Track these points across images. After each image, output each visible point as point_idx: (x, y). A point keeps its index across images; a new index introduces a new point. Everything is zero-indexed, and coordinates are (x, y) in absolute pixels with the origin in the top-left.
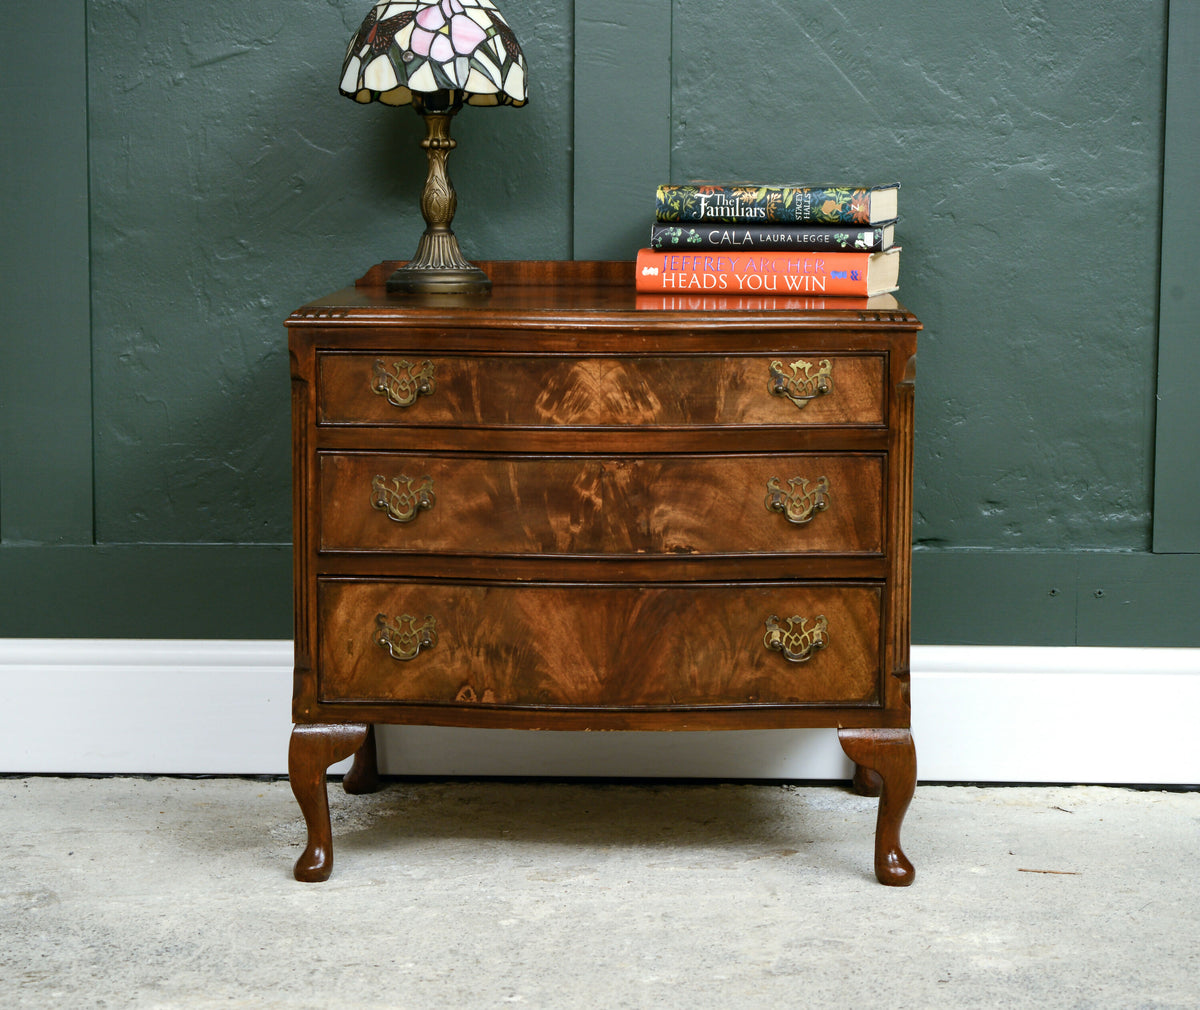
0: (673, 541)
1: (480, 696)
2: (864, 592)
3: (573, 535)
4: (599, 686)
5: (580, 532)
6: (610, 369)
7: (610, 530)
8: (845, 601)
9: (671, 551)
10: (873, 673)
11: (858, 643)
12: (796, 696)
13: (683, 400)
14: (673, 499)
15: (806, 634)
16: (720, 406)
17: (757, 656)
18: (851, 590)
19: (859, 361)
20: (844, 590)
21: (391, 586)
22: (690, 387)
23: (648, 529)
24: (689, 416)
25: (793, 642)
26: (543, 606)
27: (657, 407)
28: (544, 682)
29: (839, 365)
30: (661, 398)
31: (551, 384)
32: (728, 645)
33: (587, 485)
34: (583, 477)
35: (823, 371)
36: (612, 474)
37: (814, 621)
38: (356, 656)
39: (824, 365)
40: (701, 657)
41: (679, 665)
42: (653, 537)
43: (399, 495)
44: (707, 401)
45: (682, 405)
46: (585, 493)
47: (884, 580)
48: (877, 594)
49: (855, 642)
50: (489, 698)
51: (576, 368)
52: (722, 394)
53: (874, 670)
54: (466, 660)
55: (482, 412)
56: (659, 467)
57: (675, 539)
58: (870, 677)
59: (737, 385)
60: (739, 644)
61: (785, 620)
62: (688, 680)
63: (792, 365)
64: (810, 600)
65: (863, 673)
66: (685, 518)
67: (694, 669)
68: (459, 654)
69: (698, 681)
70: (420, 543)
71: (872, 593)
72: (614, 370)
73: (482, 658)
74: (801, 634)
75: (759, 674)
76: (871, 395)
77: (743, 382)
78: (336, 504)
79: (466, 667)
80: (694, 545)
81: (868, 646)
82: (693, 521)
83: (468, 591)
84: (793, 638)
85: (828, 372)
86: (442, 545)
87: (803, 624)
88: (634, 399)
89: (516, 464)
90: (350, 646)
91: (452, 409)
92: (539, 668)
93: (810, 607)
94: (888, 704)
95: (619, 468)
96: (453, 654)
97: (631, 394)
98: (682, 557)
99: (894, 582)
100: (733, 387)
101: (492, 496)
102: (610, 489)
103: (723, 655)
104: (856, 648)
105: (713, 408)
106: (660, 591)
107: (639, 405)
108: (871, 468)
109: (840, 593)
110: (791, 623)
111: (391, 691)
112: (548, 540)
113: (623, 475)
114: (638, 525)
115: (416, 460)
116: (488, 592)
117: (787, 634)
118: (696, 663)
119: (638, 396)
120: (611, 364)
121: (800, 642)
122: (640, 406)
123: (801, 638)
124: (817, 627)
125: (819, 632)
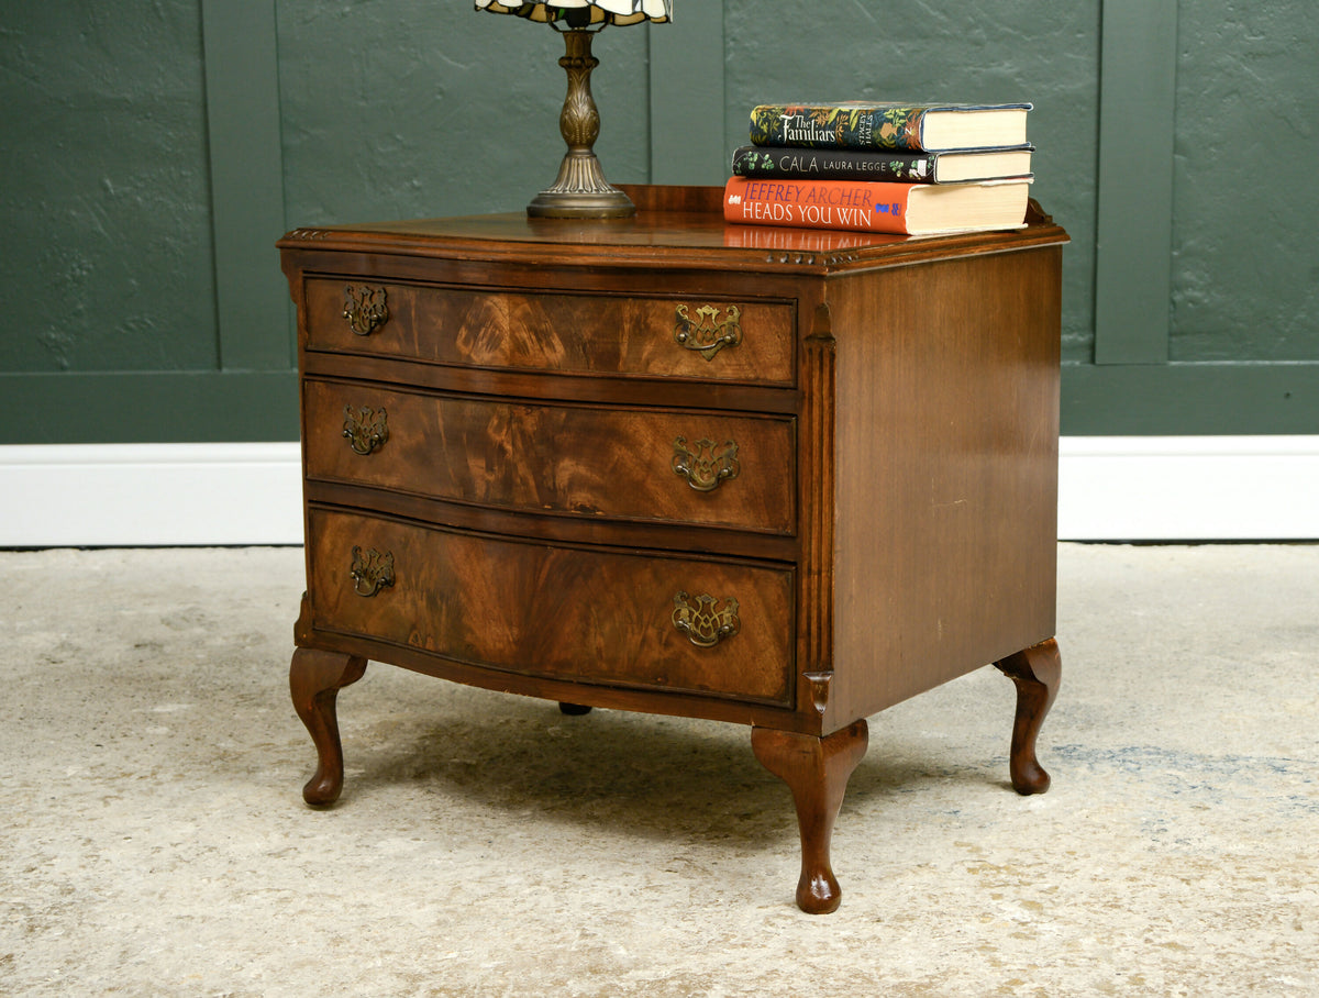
0: (579, 499)
1: (425, 642)
2: (773, 575)
3: (488, 482)
4: (513, 647)
5: (495, 481)
6: (517, 305)
7: (519, 480)
8: (756, 584)
9: (576, 509)
10: (785, 670)
11: (769, 633)
12: (707, 684)
13: (585, 344)
14: (576, 452)
15: (716, 616)
16: (624, 349)
17: (664, 638)
18: (762, 572)
19: (768, 309)
20: (754, 571)
21: (363, 519)
22: (593, 330)
23: (554, 483)
24: (592, 362)
25: (703, 623)
26: (468, 556)
27: (560, 348)
28: (469, 635)
29: (748, 315)
30: (564, 340)
31: (469, 318)
32: (635, 617)
33: (498, 429)
34: (496, 422)
35: (730, 318)
36: (520, 421)
37: (726, 602)
38: (339, 585)
39: (731, 312)
40: (607, 627)
41: (585, 634)
42: (559, 493)
43: (363, 426)
44: (609, 346)
45: (584, 349)
46: (497, 438)
47: (794, 564)
48: (787, 580)
49: (765, 631)
50: (430, 646)
51: (489, 303)
52: (625, 340)
53: (785, 665)
54: (414, 603)
55: (419, 345)
56: (563, 415)
57: (582, 497)
58: (781, 673)
59: (641, 329)
60: (646, 620)
61: (694, 599)
62: (595, 652)
63: (699, 310)
64: (720, 578)
65: (774, 668)
66: (589, 474)
67: (600, 641)
68: (409, 597)
69: (604, 654)
70: (378, 478)
71: (782, 578)
72: (521, 307)
73: (424, 603)
74: (711, 616)
75: (667, 654)
76: (780, 349)
77: (647, 327)
78: (318, 431)
79: (414, 610)
80: (598, 505)
81: (778, 637)
82: (596, 478)
83: (415, 531)
84: (702, 619)
85: (736, 320)
86: (392, 481)
87: (712, 604)
88: (539, 340)
89: (450, 404)
90: (335, 575)
91: (399, 340)
92: (465, 620)
93: (720, 587)
94: (800, 706)
95: (527, 414)
96: (405, 595)
97: (536, 334)
98: (587, 517)
99: (805, 568)
100: (637, 331)
101: (426, 435)
102: (519, 436)
103: (630, 630)
104: (767, 639)
105: (616, 355)
106: (567, 552)
107: (543, 345)
108: (780, 433)
109: (751, 574)
110: (700, 602)
111: (365, 626)
112: (466, 483)
113: (531, 422)
114: (545, 478)
115: (374, 391)
116: (428, 534)
117: (696, 614)
118: (602, 635)
119: (542, 337)
120: (519, 299)
121: (710, 624)
122: (545, 349)
123: (711, 620)
124: (727, 609)
125: (728, 615)
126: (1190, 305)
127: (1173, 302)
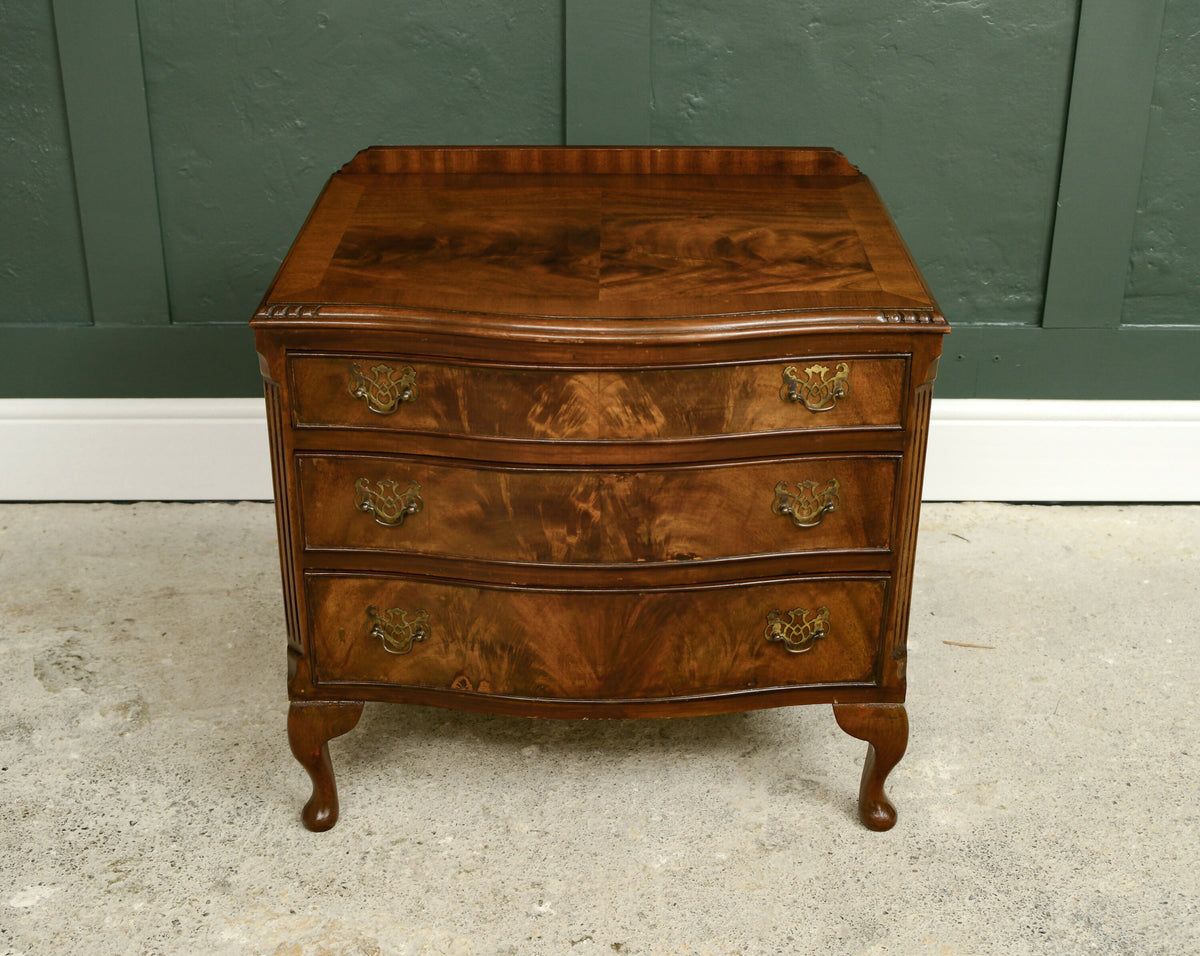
0: (675, 550)
1: (476, 686)
2: (869, 585)
3: (569, 546)
4: (597, 682)
5: (577, 543)
6: (610, 383)
7: (608, 540)
8: (848, 594)
9: (672, 558)
10: (872, 657)
11: (859, 630)
12: (795, 680)
13: (689, 412)
14: (676, 508)
15: (807, 625)
16: (729, 415)
17: (756, 648)
18: (856, 583)
19: (879, 364)
20: (848, 583)
21: (380, 581)
22: (697, 399)
23: (649, 540)
24: (695, 428)
25: (794, 632)
26: (539, 610)
27: (661, 420)
28: (541, 677)
29: (858, 368)
30: (665, 411)
31: (545, 398)
32: (728, 639)
33: (584, 497)
34: (581, 489)
35: (839, 375)
36: (611, 487)
37: (817, 611)
38: (349, 643)
39: (842, 369)
40: (701, 652)
41: (678, 661)
42: (654, 547)
43: (385, 499)
44: (714, 412)
45: (687, 417)
46: (582, 506)
47: (889, 572)
48: (881, 586)
49: (855, 629)
50: (484, 688)
51: (572, 382)
52: (731, 403)
53: (873, 653)
54: (459, 653)
55: (470, 421)
56: (661, 479)
57: (676, 548)
58: (869, 660)
59: (747, 393)
60: (739, 638)
61: (787, 613)
62: (687, 674)
63: (808, 370)
64: (812, 593)
65: (862, 657)
66: (688, 526)
67: (694, 664)
68: (452, 647)
69: (697, 674)
70: (408, 544)
71: (876, 586)
72: (615, 383)
73: (477, 653)
74: (802, 624)
75: (758, 663)
76: (890, 398)
77: (754, 391)
78: (319, 505)
79: (461, 660)
80: (697, 552)
81: (869, 634)
82: (696, 530)
83: (461, 592)
84: (794, 629)
85: (845, 376)
86: (432, 547)
87: (804, 616)
88: (635, 413)
89: (508, 476)
90: (342, 634)
91: (436, 416)
92: (535, 665)
93: (812, 600)
94: (885, 683)
95: (619, 481)
96: (447, 647)
97: (633, 408)
98: (684, 564)
99: (899, 574)
100: (743, 395)
101: (482, 504)
102: (609, 501)
103: (723, 649)
104: (857, 635)
105: (721, 418)
106: (661, 595)
107: (641, 418)
108: (884, 469)
109: (844, 586)
110: (793, 616)
111: (386, 675)
112: (545, 552)
113: (623, 488)
114: (639, 535)
115: (401, 464)
116: (481, 593)
117: (788, 626)
118: (695, 658)
119: (640, 410)
120: (611, 377)
121: (801, 632)
122: (642, 421)
123: (802, 628)
124: (818, 618)
125: (820, 622)
126: (1150, 266)
127: (1132, 263)
